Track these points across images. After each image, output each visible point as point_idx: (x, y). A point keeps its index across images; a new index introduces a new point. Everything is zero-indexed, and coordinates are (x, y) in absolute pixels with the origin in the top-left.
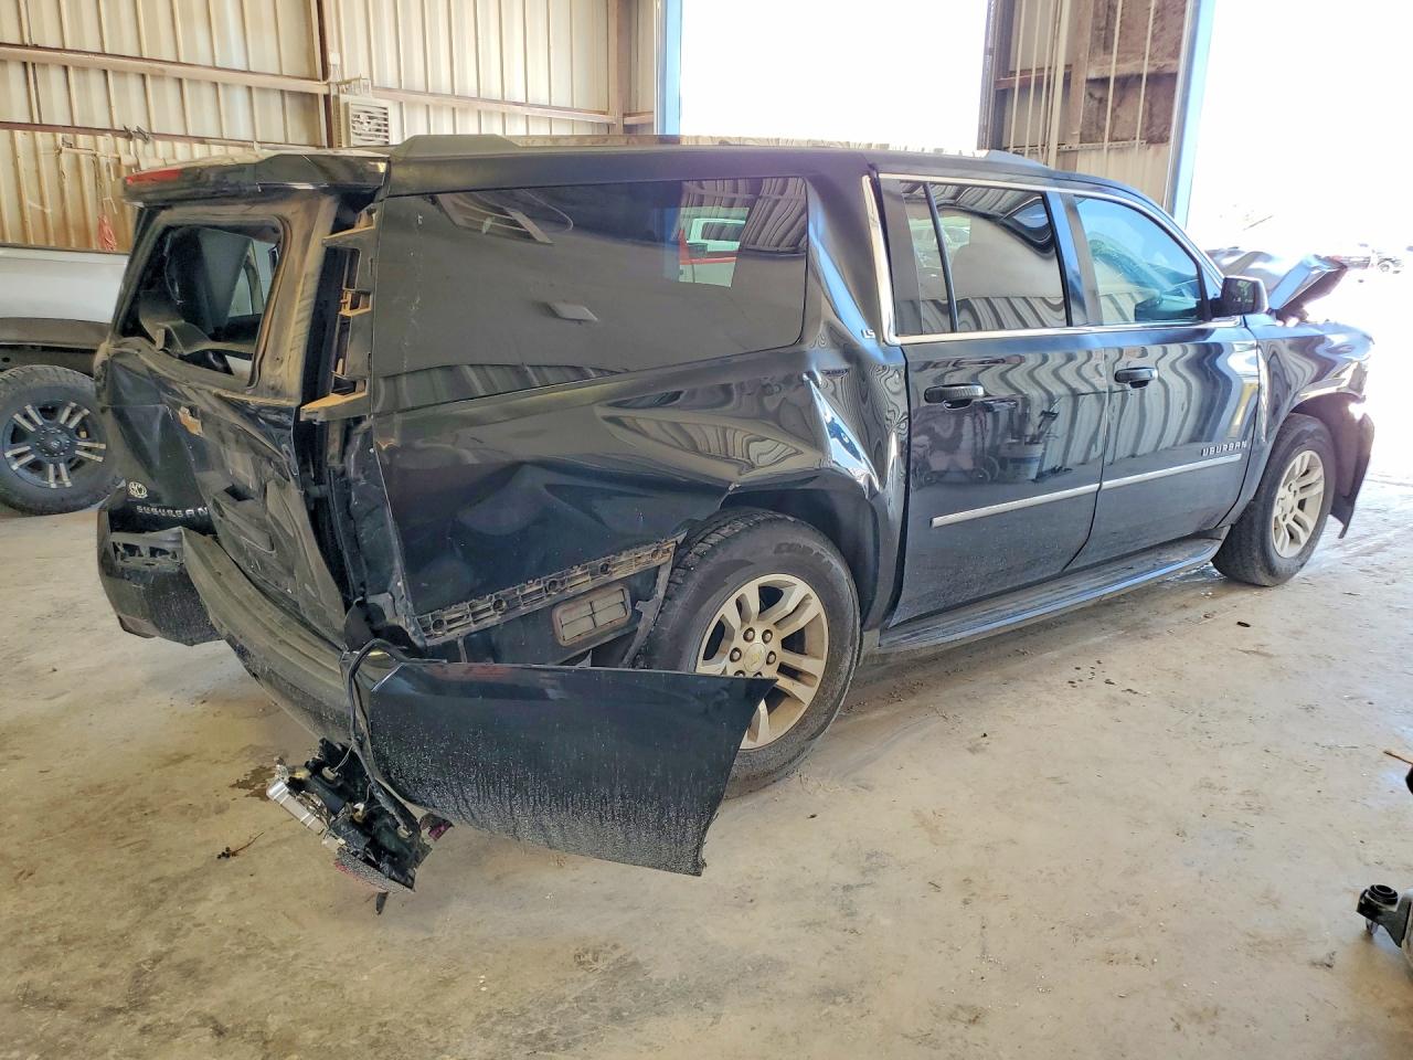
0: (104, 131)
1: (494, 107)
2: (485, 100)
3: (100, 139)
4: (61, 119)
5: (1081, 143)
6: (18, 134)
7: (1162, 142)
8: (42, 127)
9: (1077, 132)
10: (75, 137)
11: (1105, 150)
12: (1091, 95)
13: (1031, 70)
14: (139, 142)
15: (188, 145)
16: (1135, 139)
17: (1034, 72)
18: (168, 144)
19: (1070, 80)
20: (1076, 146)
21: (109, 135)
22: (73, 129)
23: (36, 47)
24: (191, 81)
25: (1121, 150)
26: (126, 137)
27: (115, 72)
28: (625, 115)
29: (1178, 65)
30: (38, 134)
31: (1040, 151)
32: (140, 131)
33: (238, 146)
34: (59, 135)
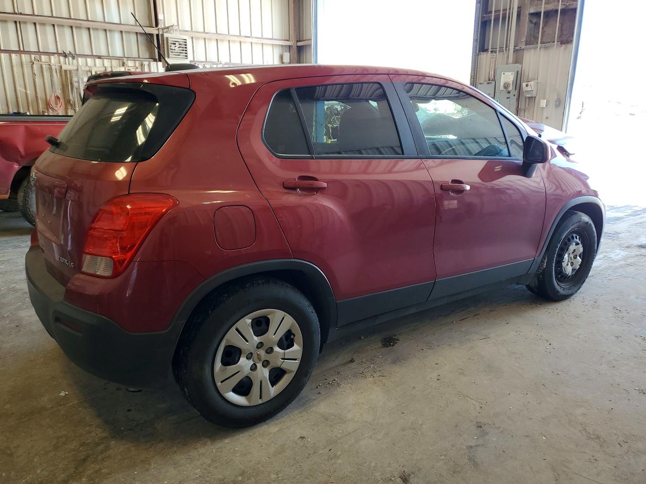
0: (53, 54)
1: (235, 38)
2: (232, 35)
3: (52, 57)
4: (33, 48)
5: (526, 45)
6: (13, 55)
7: (568, 43)
8: (24, 52)
9: (524, 40)
10: (40, 57)
11: (539, 47)
12: (531, 21)
13: (500, 10)
14: (70, 58)
15: (93, 59)
16: (554, 42)
17: (501, 11)
18: (84, 59)
19: (520, 14)
20: (523, 47)
21: (56, 55)
22: (38, 52)
23: (21, 14)
24: (94, 29)
25: (546, 48)
26: (64, 56)
27: (58, 26)
28: (297, 41)
29: (577, 4)
30: (23, 55)
31: (504, 50)
32: (70, 53)
33: (117, 59)
34: (33, 56)
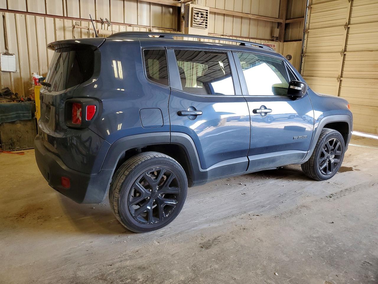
0: (92, 20)
3: (91, 23)
4: (75, 15)
6: (57, 20)
10: (81, 22)
14: (106, 25)
18: (117, 26)
21: (94, 22)
22: (80, 19)
26: (101, 23)
28: (286, 19)
30: (65, 20)
32: (106, 20)
33: (144, 28)
34: (74, 21)
